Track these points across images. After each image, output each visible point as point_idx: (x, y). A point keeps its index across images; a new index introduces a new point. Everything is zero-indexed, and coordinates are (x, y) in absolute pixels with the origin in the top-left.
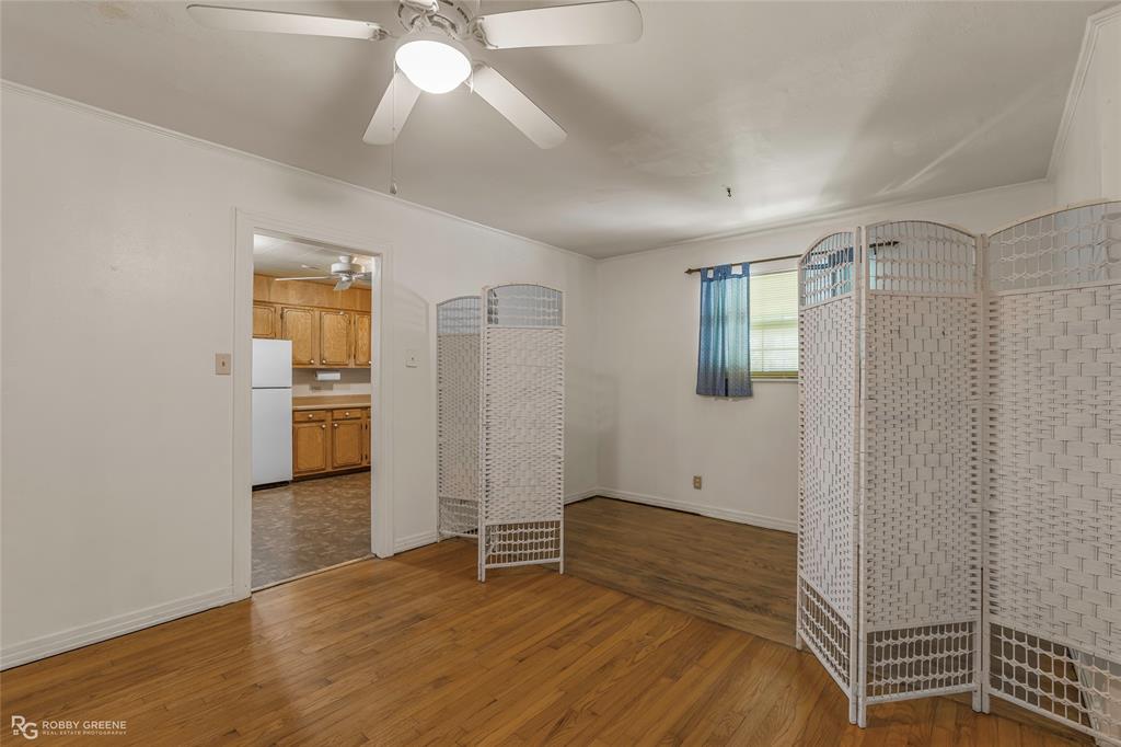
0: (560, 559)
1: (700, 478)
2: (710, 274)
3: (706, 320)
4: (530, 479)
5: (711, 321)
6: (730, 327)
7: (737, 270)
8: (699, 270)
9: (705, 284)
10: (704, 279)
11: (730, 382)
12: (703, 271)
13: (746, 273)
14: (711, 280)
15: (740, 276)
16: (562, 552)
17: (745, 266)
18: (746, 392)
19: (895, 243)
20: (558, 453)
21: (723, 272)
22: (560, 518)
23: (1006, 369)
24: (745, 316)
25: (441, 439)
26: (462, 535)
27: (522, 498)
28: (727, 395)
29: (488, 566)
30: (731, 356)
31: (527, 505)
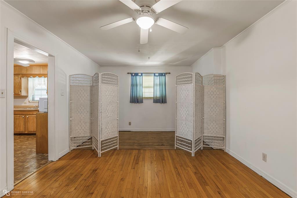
0: (118, 146)
1: (130, 123)
2: (133, 74)
3: (132, 85)
4: (111, 126)
5: (134, 85)
6: (138, 87)
7: (140, 74)
8: (131, 73)
9: (132, 77)
10: (132, 75)
11: (139, 100)
12: (131, 74)
13: (142, 75)
14: (133, 76)
15: (140, 76)
16: (118, 144)
17: (142, 74)
18: (142, 102)
19: (169, 73)
20: (117, 118)
21: (136, 74)
22: (118, 135)
23: (205, 97)
24: (141, 85)
25: (71, 119)
26: (75, 148)
27: (110, 131)
28: (138, 103)
29: (102, 152)
30: (139, 94)
31: (111, 133)
